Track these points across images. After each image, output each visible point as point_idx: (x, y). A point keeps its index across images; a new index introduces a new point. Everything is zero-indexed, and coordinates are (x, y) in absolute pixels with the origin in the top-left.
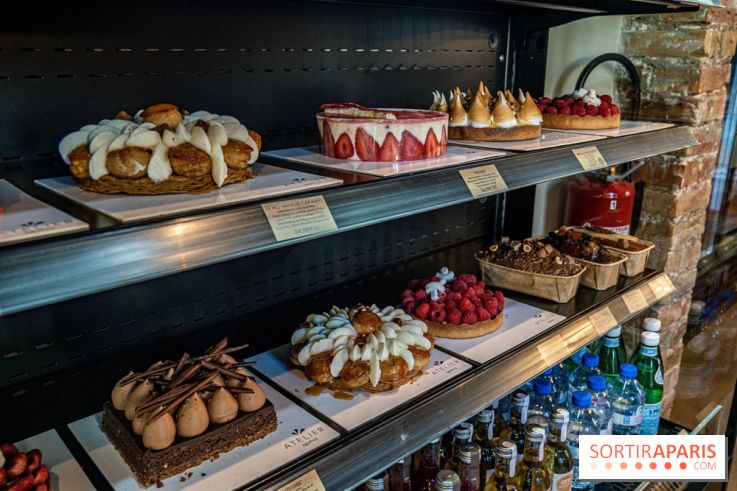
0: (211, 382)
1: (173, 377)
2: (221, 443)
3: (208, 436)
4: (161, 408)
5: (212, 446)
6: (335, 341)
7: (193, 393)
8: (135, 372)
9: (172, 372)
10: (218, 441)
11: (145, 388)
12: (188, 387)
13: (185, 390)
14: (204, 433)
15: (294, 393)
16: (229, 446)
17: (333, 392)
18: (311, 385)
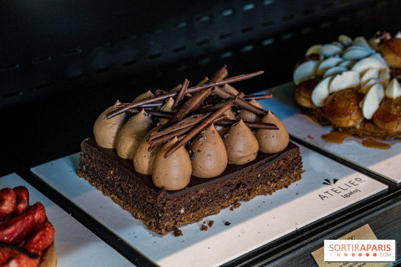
0: (223, 115)
1: (173, 108)
2: (241, 188)
3: (228, 179)
4: (176, 140)
5: (232, 191)
6: (362, 75)
7: (209, 125)
8: (122, 101)
9: (171, 102)
10: (238, 186)
11: (142, 119)
12: (200, 117)
13: (198, 120)
14: (223, 174)
15: (308, 140)
16: (250, 194)
17: (361, 140)
18: (327, 131)
